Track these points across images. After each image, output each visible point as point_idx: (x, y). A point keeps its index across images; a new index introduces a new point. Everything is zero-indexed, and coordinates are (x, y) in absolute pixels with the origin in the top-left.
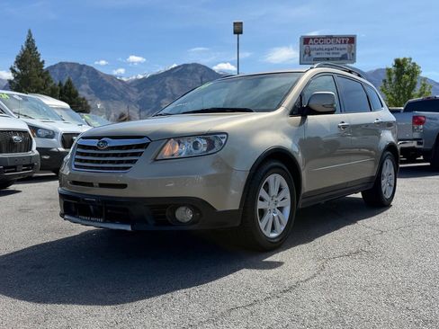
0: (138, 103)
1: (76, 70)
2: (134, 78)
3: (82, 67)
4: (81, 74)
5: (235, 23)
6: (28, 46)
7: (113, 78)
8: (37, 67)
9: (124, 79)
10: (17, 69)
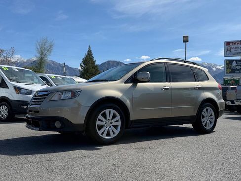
1: (115, 64)
5: (184, 37)
6: (88, 54)
8: (92, 63)
10: (83, 65)
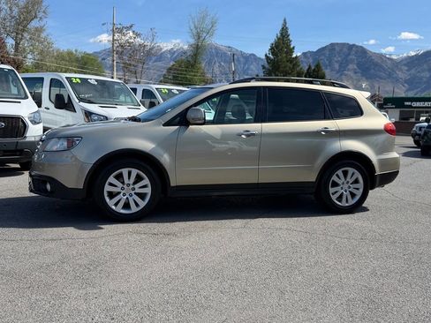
0: (406, 82)
1: (345, 50)
2: (405, 55)
3: (351, 47)
4: (349, 54)
6: (282, 34)
7: (381, 56)
9: (394, 57)
10: (271, 56)
